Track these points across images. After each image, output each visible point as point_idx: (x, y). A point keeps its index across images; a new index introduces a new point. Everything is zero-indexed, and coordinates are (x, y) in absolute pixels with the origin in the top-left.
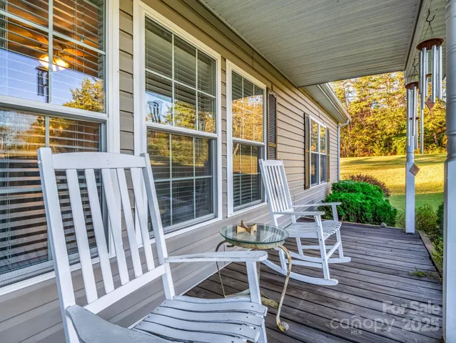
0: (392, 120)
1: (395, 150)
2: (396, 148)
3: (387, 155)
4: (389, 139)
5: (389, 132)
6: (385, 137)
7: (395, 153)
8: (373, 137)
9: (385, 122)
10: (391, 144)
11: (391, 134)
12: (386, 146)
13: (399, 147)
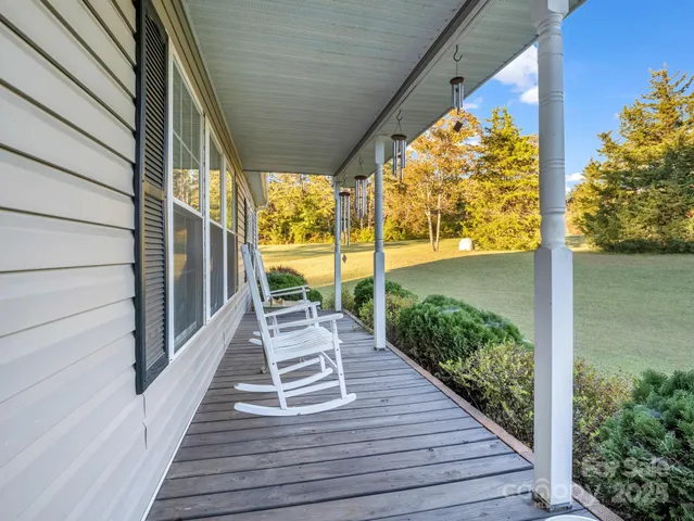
0: (289, 200)
1: (293, 238)
2: (293, 235)
3: (284, 243)
4: (286, 224)
5: (286, 215)
6: (282, 221)
7: (292, 241)
8: (269, 220)
9: (283, 203)
10: (288, 230)
11: (288, 218)
12: (283, 233)
13: (296, 233)
